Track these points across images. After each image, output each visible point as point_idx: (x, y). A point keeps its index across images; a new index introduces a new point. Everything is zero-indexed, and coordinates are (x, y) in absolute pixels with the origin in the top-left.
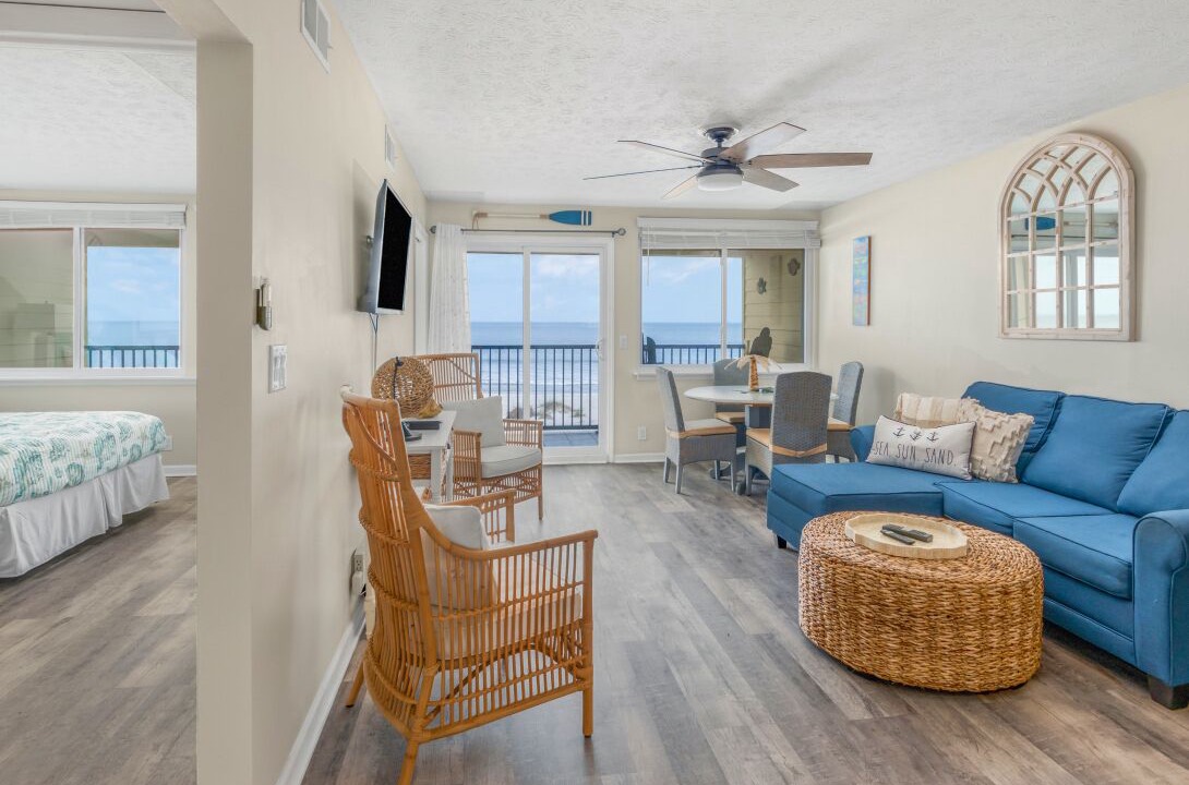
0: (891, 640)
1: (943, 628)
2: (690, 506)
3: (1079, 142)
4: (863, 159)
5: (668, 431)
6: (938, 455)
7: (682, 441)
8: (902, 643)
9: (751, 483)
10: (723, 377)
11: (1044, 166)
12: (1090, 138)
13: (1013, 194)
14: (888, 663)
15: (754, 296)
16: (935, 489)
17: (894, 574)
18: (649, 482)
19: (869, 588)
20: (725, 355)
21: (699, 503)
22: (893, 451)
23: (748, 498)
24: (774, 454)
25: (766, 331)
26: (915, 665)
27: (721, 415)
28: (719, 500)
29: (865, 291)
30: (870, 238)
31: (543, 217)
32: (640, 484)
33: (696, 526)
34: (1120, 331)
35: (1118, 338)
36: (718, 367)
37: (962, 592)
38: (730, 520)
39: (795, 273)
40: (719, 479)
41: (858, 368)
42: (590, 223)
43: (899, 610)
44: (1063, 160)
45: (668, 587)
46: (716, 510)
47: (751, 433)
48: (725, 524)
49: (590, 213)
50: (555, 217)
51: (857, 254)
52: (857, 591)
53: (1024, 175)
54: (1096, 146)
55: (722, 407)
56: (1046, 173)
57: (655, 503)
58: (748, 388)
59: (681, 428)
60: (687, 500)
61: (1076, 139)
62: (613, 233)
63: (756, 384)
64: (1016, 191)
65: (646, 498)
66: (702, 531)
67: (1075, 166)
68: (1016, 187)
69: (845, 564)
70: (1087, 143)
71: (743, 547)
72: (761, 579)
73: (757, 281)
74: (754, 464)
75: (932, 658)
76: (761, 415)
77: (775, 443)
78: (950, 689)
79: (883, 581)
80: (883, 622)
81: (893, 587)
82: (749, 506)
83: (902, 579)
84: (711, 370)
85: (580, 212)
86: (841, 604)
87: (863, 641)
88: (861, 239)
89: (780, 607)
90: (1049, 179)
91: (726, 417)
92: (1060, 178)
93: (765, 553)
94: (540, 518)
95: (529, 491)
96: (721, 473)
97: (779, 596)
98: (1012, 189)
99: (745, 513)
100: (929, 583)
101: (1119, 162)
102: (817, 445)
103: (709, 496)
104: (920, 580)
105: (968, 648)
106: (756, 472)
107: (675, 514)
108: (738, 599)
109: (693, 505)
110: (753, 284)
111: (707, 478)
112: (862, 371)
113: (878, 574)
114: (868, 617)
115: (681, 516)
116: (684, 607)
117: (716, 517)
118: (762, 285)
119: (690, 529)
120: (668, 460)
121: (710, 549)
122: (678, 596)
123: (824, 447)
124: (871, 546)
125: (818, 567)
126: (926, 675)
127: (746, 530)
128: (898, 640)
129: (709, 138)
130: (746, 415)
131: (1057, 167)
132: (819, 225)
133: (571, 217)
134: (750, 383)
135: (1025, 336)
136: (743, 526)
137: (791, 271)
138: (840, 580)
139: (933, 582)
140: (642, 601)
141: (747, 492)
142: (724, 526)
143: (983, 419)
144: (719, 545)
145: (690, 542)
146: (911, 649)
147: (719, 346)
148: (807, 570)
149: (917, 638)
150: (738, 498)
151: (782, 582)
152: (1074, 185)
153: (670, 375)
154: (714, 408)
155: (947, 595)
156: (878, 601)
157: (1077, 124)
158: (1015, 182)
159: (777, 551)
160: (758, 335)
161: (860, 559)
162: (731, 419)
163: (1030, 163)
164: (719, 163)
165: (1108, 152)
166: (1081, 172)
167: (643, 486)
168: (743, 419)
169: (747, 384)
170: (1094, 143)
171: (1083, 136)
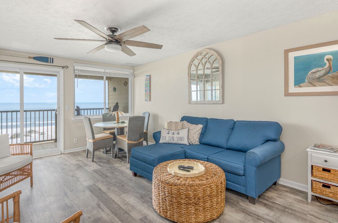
0: (192, 209)
1: (207, 201)
2: (98, 166)
3: (209, 51)
4: (159, 47)
5: (87, 139)
6: (180, 139)
7: (94, 143)
8: (196, 210)
9: (118, 153)
10: (105, 119)
11: (200, 57)
12: (212, 51)
13: (192, 64)
14: (191, 218)
15: (112, 93)
16: (182, 149)
17: (192, 186)
18: (80, 159)
19: (185, 193)
20: (105, 111)
21: (101, 164)
22: (167, 139)
23: (118, 159)
24: (128, 143)
25: (117, 103)
26: (199, 216)
27: (105, 131)
28: (108, 162)
29: (148, 91)
30: (150, 76)
31: (29, 58)
32: (77, 161)
33: (103, 174)
34: (220, 101)
35: (219, 103)
36: (103, 115)
37: (212, 187)
38: (114, 169)
39: (126, 86)
40: (106, 154)
41: (148, 114)
42: (52, 63)
43: (195, 198)
44: (204, 56)
45: (99, 206)
46: (109, 166)
47: (118, 137)
48: (114, 171)
49: (53, 59)
50: (35, 58)
51: (146, 80)
52: (180, 194)
53: (194, 59)
54: (213, 53)
55: (105, 129)
56: (200, 59)
57: (84, 167)
58: (116, 122)
59: (94, 138)
60: (97, 164)
61: (208, 50)
62: (63, 67)
63: (119, 120)
64: (192, 63)
65: (81, 166)
66: (106, 176)
67: (208, 58)
68: (192, 62)
69: (175, 185)
70: (211, 52)
71: (123, 179)
72: (133, 192)
73: (113, 88)
74: (120, 147)
75: (204, 212)
76: (121, 131)
77: (128, 140)
78: (209, 221)
79: (189, 189)
80: (190, 204)
81: (193, 191)
82: (120, 162)
83: (196, 187)
84: (101, 117)
85: (48, 58)
86: (174, 201)
87: (183, 213)
88: (147, 76)
89: (144, 202)
90: (201, 61)
91: (108, 132)
92: (204, 61)
93: (131, 180)
94: (32, 186)
95: (26, 175)
96: (107, 151)
97: (142, 198)
98: (191, 63)
99: (119, 165)
100: (204, 187)
101: (219, 57)
102: (140, 139)
103: (104, 161)
104: (201, 186)
105: (214, 205)
106: (121, 150)
107: (93, 171)
108: (128, 203)
109: (99, 165)
110: (112, 89)
111: (102, 154)
112: (149, 114)
113: (187, 187)
114: (184, 203)
115: (96, 171)
116: (108, 215)
117: (109, 169)
118: (115, 89)
119: (101, 176)
120: (88, 150)
121: (111, 183)
122: (104, 210)
123: (143, 139)
124: (180, 176)
125: (164, 188)
126: (203, 218)
127: (121, 172)
128: (194, 209)
129: (109, 31)
130: (116, 131)
131: (203, 58)
132: (134, 71)
133: (44, 59)
134: (116, 120)
135: (195, 103)
136: (120, 170)
137: (124, 85)
138: (174, 192)
139: (204, 186)
140: (89, 218)
141: (117, 156)
142: (113, 172)
143: (190, 126)
144: (114, 181)
145: (103, 182)
146: (198, 211)
147: (103, 109)
148: (159, 189)
149: (200, 207)
150: (114, 159)
151: (141, 191)
152: (207, 62)
153: (89, 119)
154: (103, 129)
155: (209, 189)
156: (187, 197)
157: (208, 47)
158: (192, 61)
159: (134, 178)
160: (115, 104)
161: (179, 182)
162: (110, 133)
163: (196, 56)
164: (114, 40)
165: (216, 55)
166: (209, 60)
167: (78, 161)
168: (115, 132)
169: (115, 120)
170: (213, 52)
171: (210, 50)
